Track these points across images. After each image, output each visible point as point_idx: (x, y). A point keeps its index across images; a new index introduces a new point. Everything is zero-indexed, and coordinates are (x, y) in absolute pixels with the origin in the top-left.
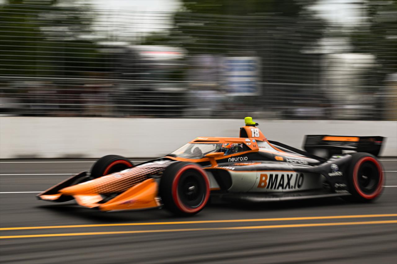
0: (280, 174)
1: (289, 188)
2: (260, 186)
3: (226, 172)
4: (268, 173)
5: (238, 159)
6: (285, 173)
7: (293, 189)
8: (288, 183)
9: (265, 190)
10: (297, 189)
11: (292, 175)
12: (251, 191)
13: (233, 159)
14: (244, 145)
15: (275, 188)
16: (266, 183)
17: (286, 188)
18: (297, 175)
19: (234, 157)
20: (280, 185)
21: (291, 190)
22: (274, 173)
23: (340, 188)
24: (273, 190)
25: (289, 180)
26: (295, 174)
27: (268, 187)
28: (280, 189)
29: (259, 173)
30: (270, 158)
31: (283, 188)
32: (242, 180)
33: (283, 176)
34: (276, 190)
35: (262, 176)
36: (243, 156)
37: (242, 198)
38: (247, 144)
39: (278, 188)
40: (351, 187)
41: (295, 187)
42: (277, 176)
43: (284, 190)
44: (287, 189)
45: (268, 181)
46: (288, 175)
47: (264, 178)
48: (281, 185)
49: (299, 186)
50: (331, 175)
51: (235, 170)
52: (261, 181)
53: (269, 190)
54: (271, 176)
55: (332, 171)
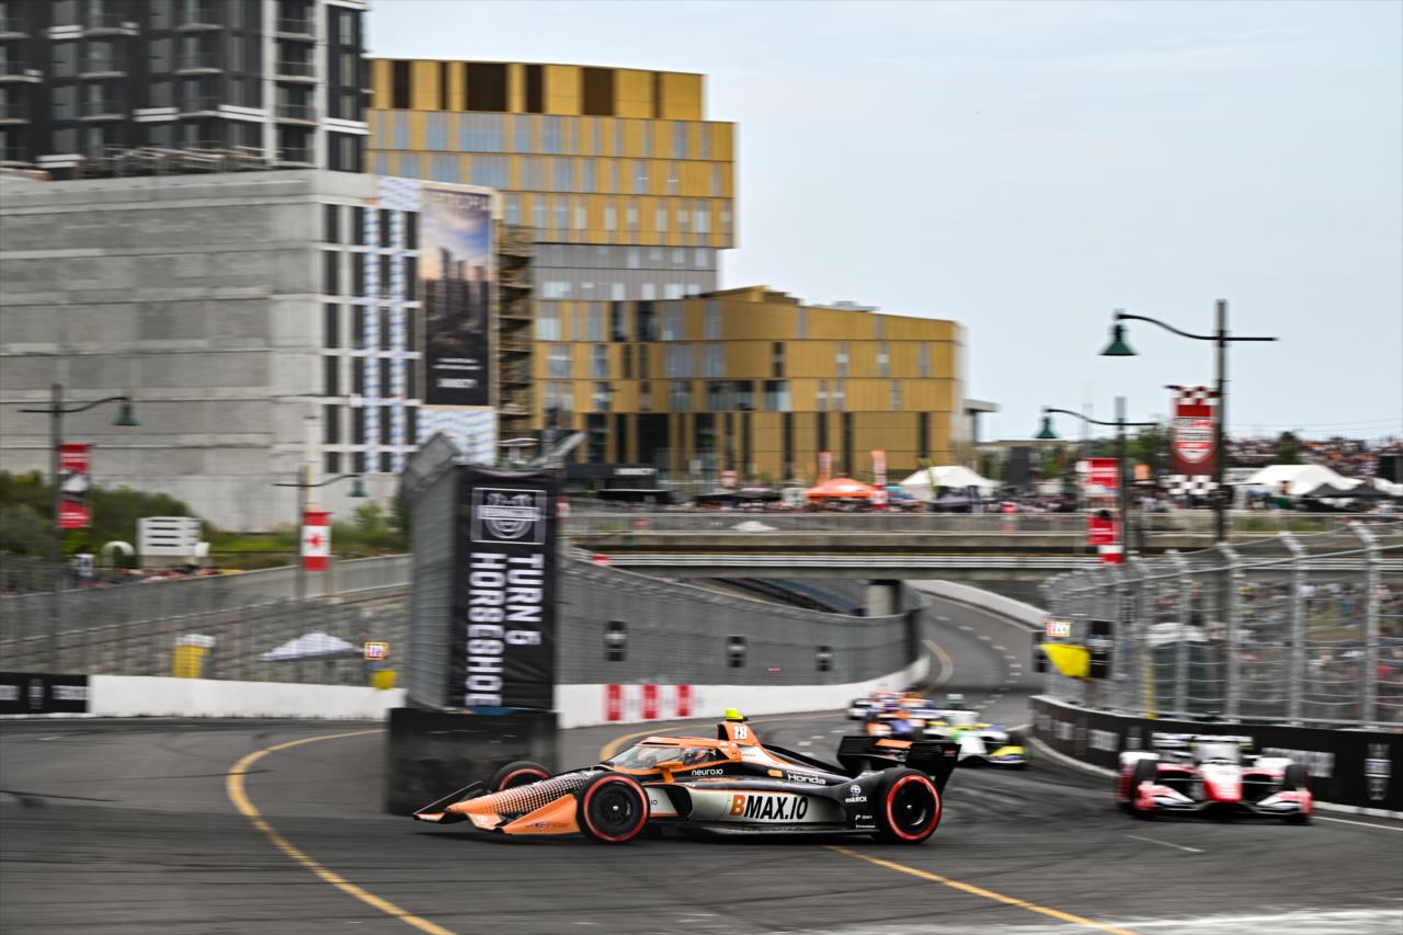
0: (765, 796)
1: (782, 817)
2: (733, 812)
3: (684, 790)
4: (747, 794)
5: (707, 772)
6: (775, 796)
7: (789, 820)
8: (780, 810)
9: (742, 818)
10: (795, 820)
11: (786, 799)
12: (720, 819)
13: (699, 773)
14: (718, 751)
15: (757, 817)
16: (742, 809)
17: (775, 817)
18: (796, 799)
19: (701, 769)
20: (765, 813)
21: (784, 821)
22: (756, 795)
23: (861, 822)
24: (754, 819)
25: (781, 805)
26: (791, 797)
27: (746, 815)
28: (766, 817)
29: (731, 794)
30: (760, 771)
31: (770, 817)
32: (706, 804)
33: (770, 800)
34: (759, 820)
35: (736, 798)
36: (715, 767)
37: (705, 828)
38: (722, 750)
39: (762, 817)
40: (880, 820)
41: (792, 818)
42: (760, 799)
43: (772, 821)
44: (778, 820)
45: (745, 806)
46: (779, 799)
47: (739, 802)
48: (769, 813)
49: (800, 817)
50: (847, 800)
51: (697, 788)
52: (735, 806)
53: (748, 819)
54: (751, 798)
55: (849, 795)
